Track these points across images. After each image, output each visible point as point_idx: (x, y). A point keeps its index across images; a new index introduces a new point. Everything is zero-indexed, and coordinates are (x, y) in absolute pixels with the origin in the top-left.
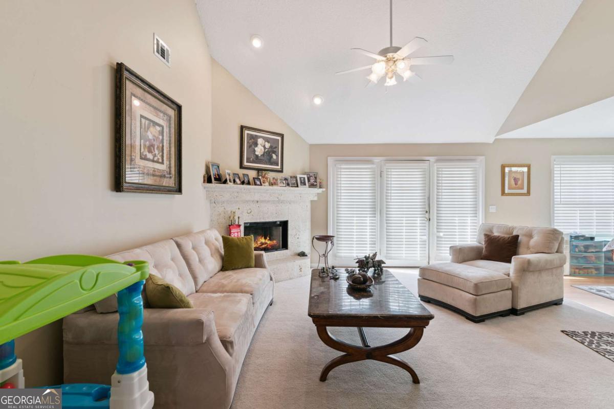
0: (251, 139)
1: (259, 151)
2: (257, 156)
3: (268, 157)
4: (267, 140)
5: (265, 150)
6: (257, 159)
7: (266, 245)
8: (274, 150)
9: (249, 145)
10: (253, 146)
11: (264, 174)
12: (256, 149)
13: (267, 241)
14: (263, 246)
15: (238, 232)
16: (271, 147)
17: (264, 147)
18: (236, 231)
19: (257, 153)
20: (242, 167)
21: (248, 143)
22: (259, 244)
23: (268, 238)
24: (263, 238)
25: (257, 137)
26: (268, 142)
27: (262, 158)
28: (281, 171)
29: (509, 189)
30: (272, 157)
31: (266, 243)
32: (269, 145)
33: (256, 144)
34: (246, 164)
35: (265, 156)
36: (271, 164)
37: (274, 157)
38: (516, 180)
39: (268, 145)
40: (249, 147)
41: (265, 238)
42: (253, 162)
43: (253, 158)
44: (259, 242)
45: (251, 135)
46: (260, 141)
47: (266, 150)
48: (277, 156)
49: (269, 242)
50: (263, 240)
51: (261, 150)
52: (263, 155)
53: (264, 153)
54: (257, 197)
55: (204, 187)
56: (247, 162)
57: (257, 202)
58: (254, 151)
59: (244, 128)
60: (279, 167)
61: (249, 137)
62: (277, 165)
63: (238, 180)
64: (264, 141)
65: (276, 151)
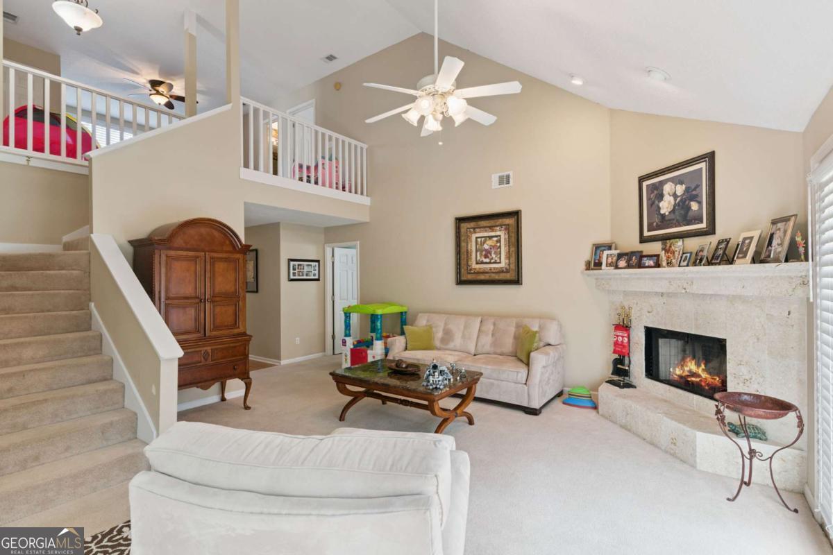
0: (653, 192)
1: (666, 206)
2: (663, 216)
3: (682, 212)
4: (678, 180)
5: (675, 200)
6: (664, 222)
7: (698, 380)
8: (694, 193)
9: (650, 202)
10: (657, 202)
11: (668, 245)
12: (661, 204)
13: (700, 371)
14: (693, 379)
15: (623, 337)
16: (687, 190)
17: (675, 196)
18: (621, 334)
19: (662, 212)
20: (643, 240)
21: (649, 199)
22: (686, 373)
23: (703, 366)
24: (693, 362)
25: (662, 183)
26: (681, 183)
27: (672, 216)
28: (711, 230)
30: (689, 208)
31: (699, 376)
32: (684, 187)
33: (661, 197)
35: (677, 213)
36: (688, 224)
37: (695, 206)
39: (680, 190)
40: (651, 205)
41: (698, 365)
42: (659, 228)
43: (657, 220)
44: (687, 369)
45: (653, 184)
46: (668, 188)
47: (678, 199)
48: (700, 203)
49: (704, 375)
50: (691, 366)
51: (669, 202)
52: (673, 211)
53: (675, 206)
54: (661, 287)
55: (588, 275)
56: (649, 231)
57: (662, 294)
58: (659, 208)
59: (642, 179)
60: (703, 225)
61: (650, 185)
62: (702, 222)
63: (622, 263)
64: (673, 185)
65: (697, 195)
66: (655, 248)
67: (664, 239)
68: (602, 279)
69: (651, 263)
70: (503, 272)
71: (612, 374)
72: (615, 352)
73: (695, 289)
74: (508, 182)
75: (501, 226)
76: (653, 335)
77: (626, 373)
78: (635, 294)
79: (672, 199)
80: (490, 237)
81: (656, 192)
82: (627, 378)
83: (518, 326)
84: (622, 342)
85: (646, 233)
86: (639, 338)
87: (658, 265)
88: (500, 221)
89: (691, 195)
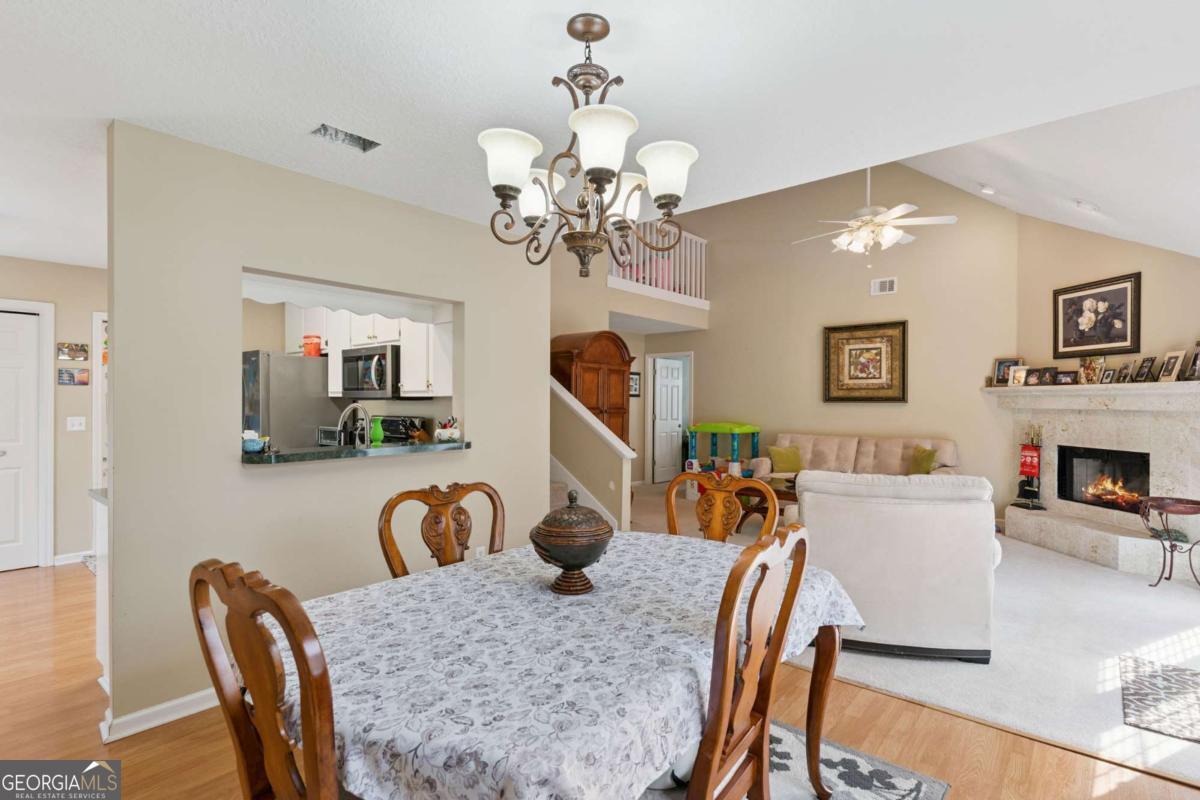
0: (1070, 307)
1: (1086, 322)
2: (1082, 332)
5: (1097, 317)
6: (1083, 337)
7: (1114, 497)
8: (1118, 311)
9: (1067, 317)
10: (1075, 318)
11: (1088, 362)
12: (1080, 320)
13: (1117, 489)
14: (1109, 497)
15: (1032, 457)
16: (1110, 308)
17: (1096, 312)
18: (1031, 454)
19: (1081, 328)
20: (1057, 355)
21: (1065, 314)
22: (1101, 492)
23: (1120, 484)
24: (1109, 481)
25: (1082, 298)
26: (1104, 300)
27: (1093, 333)
28: (1135, 349)
30: (1112, 326)
31: (1114, 493)
32: (1107, 304)
33: (1080, 312)
35: (1098, 329)
37: (1118, 324)
39: (1102, 307)
40: (1067, 321)
41: (1115, 483)
42: (1077, 344)
43: (1074, 336)
44: (1101, 487)
45: (1071, 299)
46: (1088, 304)
47: (1100, 317)
48: (1124, 321)
49: (1121, 492)
50: (1108, 485)
51: (1090, 319)
52: (1094, 328)
53: (1096, 322)
54: (1081, 404)
55: (989, 393)
56: (1064, 346)
57: (1080, 412)
58: (1077, 324)
59: (1057, 293)
60: (1127, 343)
61: (1067, 302)
62: (1125, 340)
63: (1033, 380)
64: (1095, 302)
65: (1121, 314)
66: (1074, 364)
67: (1082, 355)
68: (1006, 397)
69: (1069, 380)
70: (883, 388)
71: (1019, 497)
72: (1022, 473)
73: (1118, 405)
74: (891, 288)
75: (882, 337)
76: (1067, 455)
77: (1035, 495)
78: (1047, 411)
79: (1093, 316)
80: (868, 350)
81: (1074, 307)
82: (1036, 500)
83: (906, 447)
84: (1031, 462)
85: (1061, 349)
86: (1051, 459)
87: (1075, 382)
88: (881, 332)
89: (1115, 312)
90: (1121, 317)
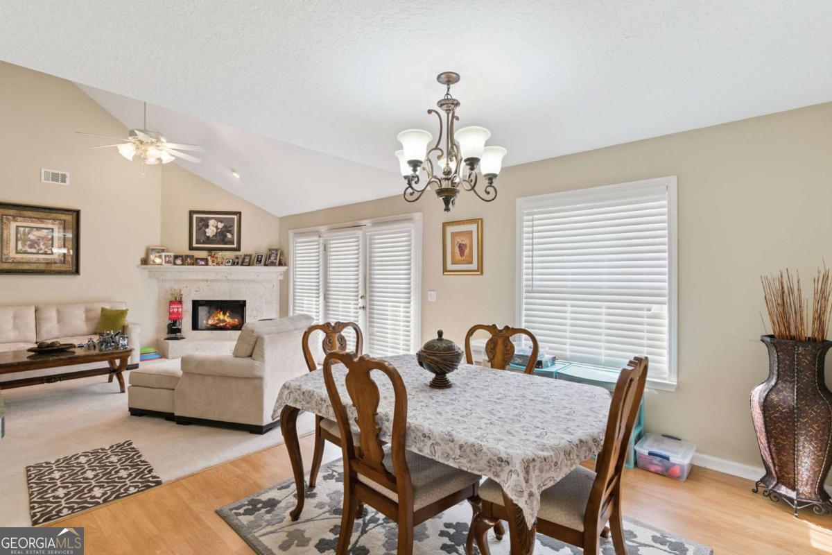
0: (200, 222)
1: (211, 232)
2: (208, 237)
3: (222, 237)
5: (217, 230)
6: (208, 240)
7: (224, 324)
10: (203, 228)
11: (213, 254)
12: (207, 230)
13: (226, 319)
14: (221, 324)
15: (178, 307)
16: (225, 227)
17: (217, 227)
18: (174, 307)
19: (207, 234)
20: (191, 248)
21: (197, 225)
22: (216, 321)
23: (228, 314)
24: (221, 313)
25: (208, 219)
26: (222, 222)
27: (215, 238)
28: (238, 249)
29: (452, 264)
30: (226, 236)
31: (224, 321)
32: (223, 224)
33: (207, 226)
34: (195, 245)
35: (218, 236)
36: (225, 243)
37: (229, 236)
38: (462, 248)
39: (220, 225)
40: (199, 229)
41: (224, 314)
42: (204, 243)
43: (203, 239)
44: (216, 318)
45: (202, 218)
46: (212, 222)
47: (219, 230)
48: (233, 235)
49: (228, 320)
50: (221, 317)
51: (213, 230)
52: (216, 235)
53: (216, 233)
54: (207, 276)
55: (143, 269)
56: (197, 243)
57: (207, 281)
58: (205, 232)
59: (192, 213)
60: (235, 246)
61: (199, 220)
62: (233, 244)
63: (179, 262)
64: (216, 222)
65: (231, 230)
66: (204, 254)
67: (210, 250)
68: (157, 271)
69: (203, 263)
71: (168, 333)
72: (170, 319)
73: (232, 277)
74: (64, 181)
75: (55, 220)
76: (196, 304)
77: (179, 331)
78: (185, 280)
79: (215, 229)
80: (39, 229)
81: (203, 223)
82: (178, 334)
84: (178, 311)
86: (188, 307)
87: (207, 264)
88: (53, 215)
89: (228, 229)
90: (231, 232)
